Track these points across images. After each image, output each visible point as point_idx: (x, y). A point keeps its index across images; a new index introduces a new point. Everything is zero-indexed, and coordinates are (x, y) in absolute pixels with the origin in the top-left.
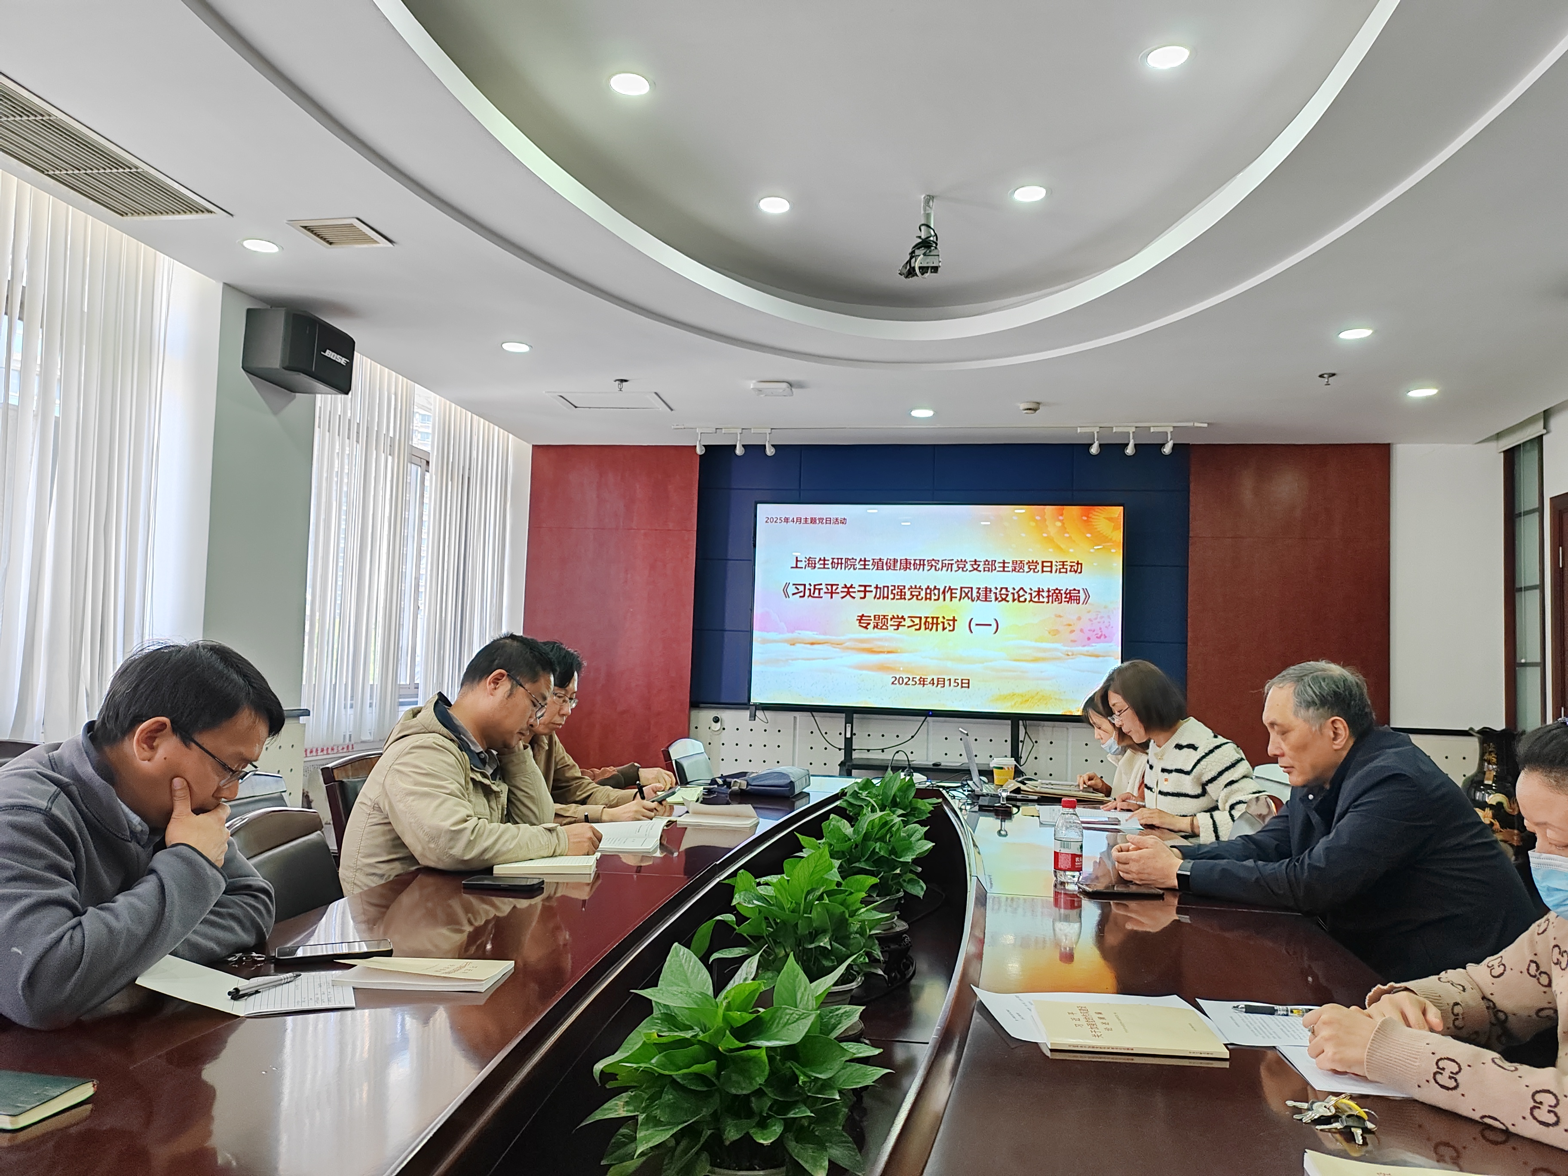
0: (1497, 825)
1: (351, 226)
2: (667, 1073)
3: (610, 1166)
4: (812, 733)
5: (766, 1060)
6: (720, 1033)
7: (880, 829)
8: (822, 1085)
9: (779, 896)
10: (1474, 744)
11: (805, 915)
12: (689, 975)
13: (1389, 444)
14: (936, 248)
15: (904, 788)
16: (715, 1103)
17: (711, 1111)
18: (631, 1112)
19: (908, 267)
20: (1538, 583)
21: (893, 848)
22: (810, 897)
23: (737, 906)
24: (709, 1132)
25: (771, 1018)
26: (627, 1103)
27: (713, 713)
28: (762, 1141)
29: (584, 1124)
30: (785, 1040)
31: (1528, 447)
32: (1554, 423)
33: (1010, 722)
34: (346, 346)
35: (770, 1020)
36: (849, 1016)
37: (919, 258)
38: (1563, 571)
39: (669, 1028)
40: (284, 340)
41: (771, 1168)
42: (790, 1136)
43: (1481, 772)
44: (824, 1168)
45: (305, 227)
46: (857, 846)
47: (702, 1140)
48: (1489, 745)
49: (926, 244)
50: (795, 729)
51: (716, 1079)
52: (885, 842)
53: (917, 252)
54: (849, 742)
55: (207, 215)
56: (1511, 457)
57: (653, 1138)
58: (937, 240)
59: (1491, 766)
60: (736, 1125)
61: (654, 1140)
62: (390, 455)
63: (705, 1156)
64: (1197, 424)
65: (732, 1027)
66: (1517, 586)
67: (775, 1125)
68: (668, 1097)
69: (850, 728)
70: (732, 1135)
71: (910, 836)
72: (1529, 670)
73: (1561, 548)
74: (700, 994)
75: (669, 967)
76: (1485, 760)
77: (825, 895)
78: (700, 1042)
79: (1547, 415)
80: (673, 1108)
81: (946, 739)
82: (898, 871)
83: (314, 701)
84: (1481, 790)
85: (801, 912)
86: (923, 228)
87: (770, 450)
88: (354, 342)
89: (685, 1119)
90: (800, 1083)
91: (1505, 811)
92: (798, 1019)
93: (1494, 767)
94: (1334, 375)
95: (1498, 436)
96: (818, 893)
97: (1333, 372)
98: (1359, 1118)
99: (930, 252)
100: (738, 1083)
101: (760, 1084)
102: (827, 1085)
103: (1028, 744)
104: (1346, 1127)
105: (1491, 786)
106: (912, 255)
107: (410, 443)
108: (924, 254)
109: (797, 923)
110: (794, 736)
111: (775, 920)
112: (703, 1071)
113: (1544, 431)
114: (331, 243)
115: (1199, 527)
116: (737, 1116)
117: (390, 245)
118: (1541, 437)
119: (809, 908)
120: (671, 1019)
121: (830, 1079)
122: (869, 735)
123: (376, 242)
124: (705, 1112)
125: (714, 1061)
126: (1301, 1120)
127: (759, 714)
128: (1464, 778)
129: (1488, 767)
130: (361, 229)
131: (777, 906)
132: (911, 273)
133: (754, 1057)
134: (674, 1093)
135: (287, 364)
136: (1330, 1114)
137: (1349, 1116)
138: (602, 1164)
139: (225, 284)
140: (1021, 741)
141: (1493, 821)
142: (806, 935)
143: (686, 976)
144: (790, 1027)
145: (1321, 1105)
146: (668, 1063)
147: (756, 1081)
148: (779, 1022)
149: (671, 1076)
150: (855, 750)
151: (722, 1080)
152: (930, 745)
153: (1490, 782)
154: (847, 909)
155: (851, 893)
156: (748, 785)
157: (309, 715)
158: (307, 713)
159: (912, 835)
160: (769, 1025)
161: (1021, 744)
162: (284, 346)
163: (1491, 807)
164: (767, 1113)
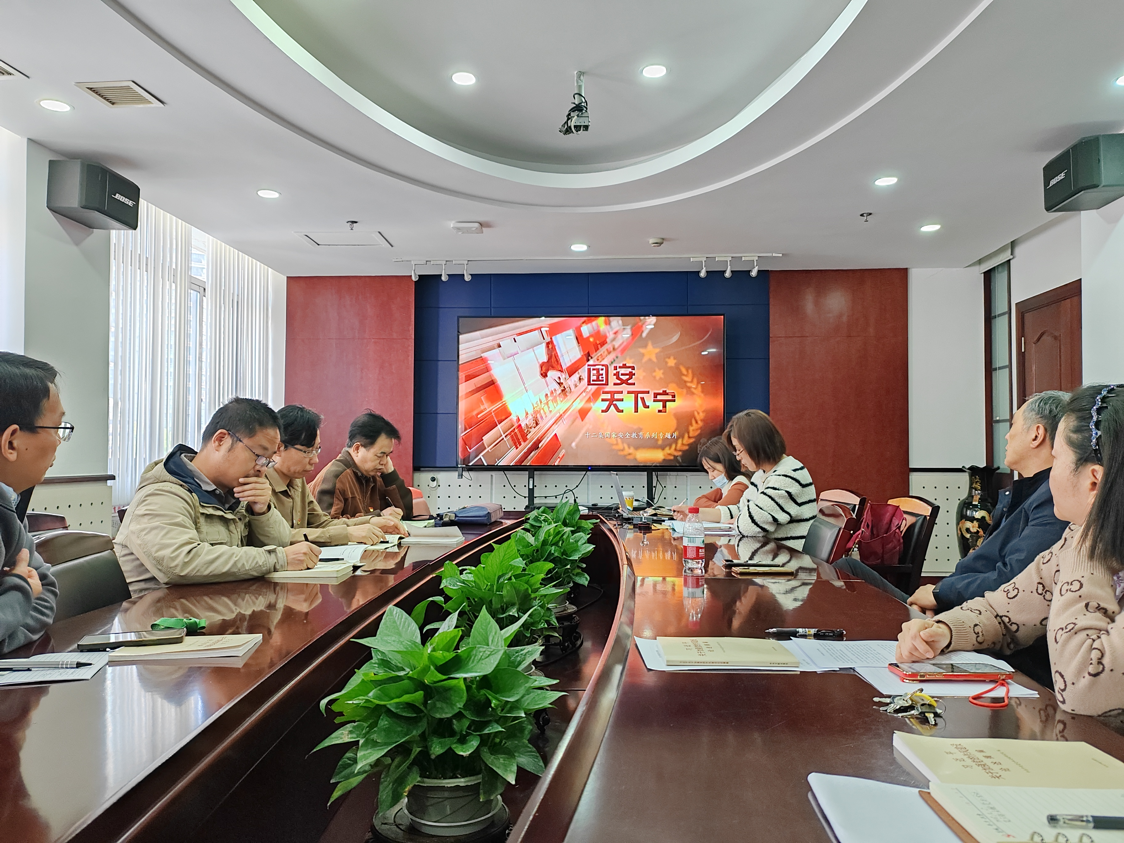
0: (981, 533)
1: (128, 88)
2: (382, 703)
3: (338, 783)
4: (504, 486)
5: (465, 688)
6: (425, 670)
7: (554, 537)
8: (511, 707)
9: (477, 581)
10: (965, 477)
11: (498, 593)
12: (401, 628)
13: (907, 269)
14: (586, 111)
15: (572, 513)
16: (423, 726)
17: (420, 732)
18: (354, 738)
19: (566, 127)
20: (1008, 364)
21: (564, 550)
22: (501, 580)
23: (444, 590)
24: (419, 749)
25: (468, 657)
26: (351, 732)
27: (431, 475)
28: (461, 753)
29: (315, 750)
30: (479, 672)
31: (1000, 269)
32: (1018, 250)
33: (646, 473)
34: (133, 192)
35: (466, 659)
36: (531, 654)
37: (574, 119)
38: (1024, 354)
39: (385, 670)
40: (81, 184)
41: (470, 776)
42: (485, 749)
43: (971, 496)
44: (513, 772)
45: (91, 89)
46: (537, 550)
47: (412, 757)
48: (976, 478)
49: (578, 108)
50: (492, 484)
51: (424, 706)
52: (559, 547)
53: (572, 114)
54: (531, 491)
55: (6, 77)
56: (988, 276)
57: (370, 756)
58: (587, 105)
59: (977, 492)
60: (440, 743)
61: (371, 757)
62: (174, 282)
63: (415, 769)
64: (774, 255)
65: (436, 666)
66: (993, 367)
67: (472, 741)
68: (384, 722)
69: (532, 482)
70: (437, 750)
71: (577, 542)
72: (1001, 424)
73: (1023, 338)
74: (410, 642)
75: (385, 624)
76: (973, 488)
77: (513, 578)
78: (410, 678)
79: (1013, 245)
80: (388, 731)
81: (601, 487)
82: (568, 567)
83: (119, 470)
84: (970, 509)
85: (495, 591)
86: (576, 96)
87: (467, 277)
88: (139, 189)
89: (397, 740)
90: (493, 705)
91: (987, 523)
92: (489, 655)
93: (979, 492)
94: (870, 214)
95: (980, 262)
96: (507, 576)
97: (870, 212)
98: (930, 705)
99: (582, 114)
100: (442, 708)
101: (460, 708)
102: (515, 706)
103: (659, 488)
104: (921, 713)
105: (977, 505)
106: (569, 117)
107: (190, 274)
108: (578, 116)
109: (491, 600)
110: (492, 489)
111: (474, 599)
112: (413, 701)
113: (1011, 257)
114: (113, 104)
115: (776, 329)
116: (442, 735)
117: (161, 105)
118: (1009, 261)
119: (500, 588)
120: (385, 663)
121: (517, 701)
122: (546, 486)
123: (150, 102)
124: (415, 733)
125: (422, 692)
126: (886, 710)
127: (465, 474)
128: (959, 501)
129: (975, 493)
130: (137, 91)
131: (476, 588)
132: (568, 131)
133: (455, 686)
134: (388, 719)
135: (84, 203)
136: (907, 705)
137: (923, 705)
138: (331, 782)
139: (29, 139)
140: (654, 487)
141: (978, 529)
142: (499, 608)
143: (398, 629)
144: (483, 662)
145: (901, 699)
146: (383, 695)
147: (456, 706)
148: (474, 658)
149: (385, 706)
150: (536, 497)
151: (428, 708)
152: (590, 492)
153: (977, 503)
154: (531, 586)
155: (533, 576)
156: (456, 516)
157: (115, 479)
158: (113, 478)
159: (578, 541)
160: (466, 662)
161: (654, 489)
162: (81, 189)
163: (977, 520)
164: (466, 732)
